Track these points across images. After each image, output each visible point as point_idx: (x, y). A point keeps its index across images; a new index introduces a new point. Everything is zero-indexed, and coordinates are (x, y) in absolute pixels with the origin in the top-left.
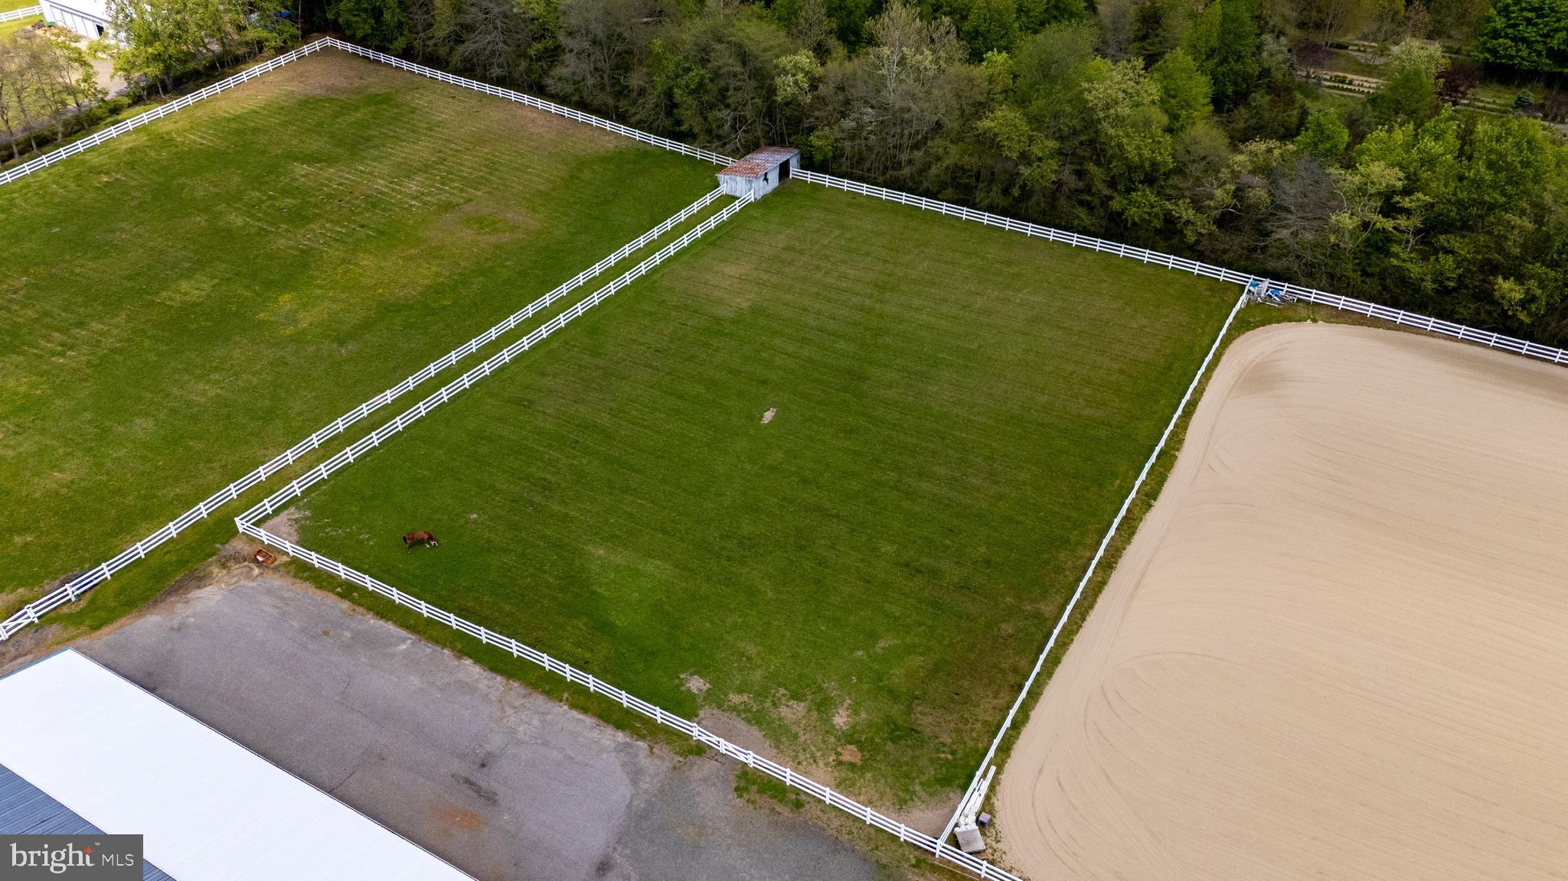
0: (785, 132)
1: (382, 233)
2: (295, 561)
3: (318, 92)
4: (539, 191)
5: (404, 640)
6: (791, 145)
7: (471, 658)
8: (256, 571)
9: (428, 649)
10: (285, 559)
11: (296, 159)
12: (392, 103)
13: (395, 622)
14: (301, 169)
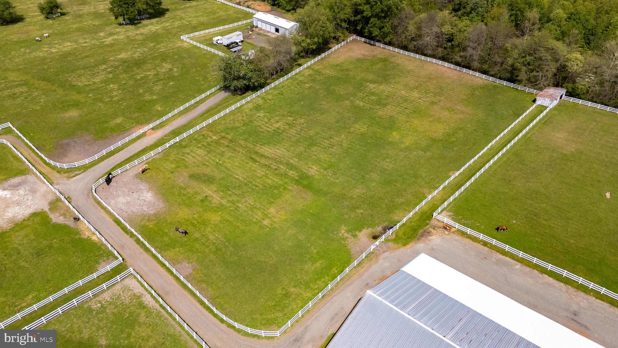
0: (560, 82)
1: (414, 111)
2: (458, 230)
3: (360, 56)
4: (464, 99)
5: (517, 265)
6: (562, 87)
7: (547, 274)
8: (447, 232)
9: (528, 269)
10: (454, 229)
11: (367, 82)
12: (389, 61)
13: (510, 257)
14: (372, 86)
